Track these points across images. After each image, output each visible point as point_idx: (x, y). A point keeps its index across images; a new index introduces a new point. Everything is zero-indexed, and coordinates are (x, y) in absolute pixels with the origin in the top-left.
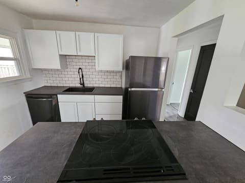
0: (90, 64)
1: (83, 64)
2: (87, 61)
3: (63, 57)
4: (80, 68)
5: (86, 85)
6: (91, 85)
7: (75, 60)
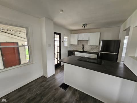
0: (87, 43)
1: (84, 43)
2: (86, 42)
3: (79, 41)
4: (83, 45)
5: (84, 51)
6: (86, 51)
7: (82, 42)
